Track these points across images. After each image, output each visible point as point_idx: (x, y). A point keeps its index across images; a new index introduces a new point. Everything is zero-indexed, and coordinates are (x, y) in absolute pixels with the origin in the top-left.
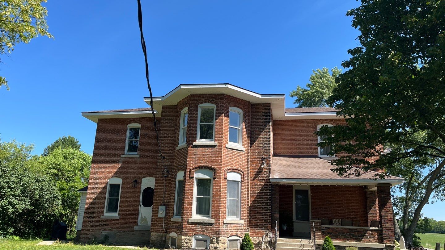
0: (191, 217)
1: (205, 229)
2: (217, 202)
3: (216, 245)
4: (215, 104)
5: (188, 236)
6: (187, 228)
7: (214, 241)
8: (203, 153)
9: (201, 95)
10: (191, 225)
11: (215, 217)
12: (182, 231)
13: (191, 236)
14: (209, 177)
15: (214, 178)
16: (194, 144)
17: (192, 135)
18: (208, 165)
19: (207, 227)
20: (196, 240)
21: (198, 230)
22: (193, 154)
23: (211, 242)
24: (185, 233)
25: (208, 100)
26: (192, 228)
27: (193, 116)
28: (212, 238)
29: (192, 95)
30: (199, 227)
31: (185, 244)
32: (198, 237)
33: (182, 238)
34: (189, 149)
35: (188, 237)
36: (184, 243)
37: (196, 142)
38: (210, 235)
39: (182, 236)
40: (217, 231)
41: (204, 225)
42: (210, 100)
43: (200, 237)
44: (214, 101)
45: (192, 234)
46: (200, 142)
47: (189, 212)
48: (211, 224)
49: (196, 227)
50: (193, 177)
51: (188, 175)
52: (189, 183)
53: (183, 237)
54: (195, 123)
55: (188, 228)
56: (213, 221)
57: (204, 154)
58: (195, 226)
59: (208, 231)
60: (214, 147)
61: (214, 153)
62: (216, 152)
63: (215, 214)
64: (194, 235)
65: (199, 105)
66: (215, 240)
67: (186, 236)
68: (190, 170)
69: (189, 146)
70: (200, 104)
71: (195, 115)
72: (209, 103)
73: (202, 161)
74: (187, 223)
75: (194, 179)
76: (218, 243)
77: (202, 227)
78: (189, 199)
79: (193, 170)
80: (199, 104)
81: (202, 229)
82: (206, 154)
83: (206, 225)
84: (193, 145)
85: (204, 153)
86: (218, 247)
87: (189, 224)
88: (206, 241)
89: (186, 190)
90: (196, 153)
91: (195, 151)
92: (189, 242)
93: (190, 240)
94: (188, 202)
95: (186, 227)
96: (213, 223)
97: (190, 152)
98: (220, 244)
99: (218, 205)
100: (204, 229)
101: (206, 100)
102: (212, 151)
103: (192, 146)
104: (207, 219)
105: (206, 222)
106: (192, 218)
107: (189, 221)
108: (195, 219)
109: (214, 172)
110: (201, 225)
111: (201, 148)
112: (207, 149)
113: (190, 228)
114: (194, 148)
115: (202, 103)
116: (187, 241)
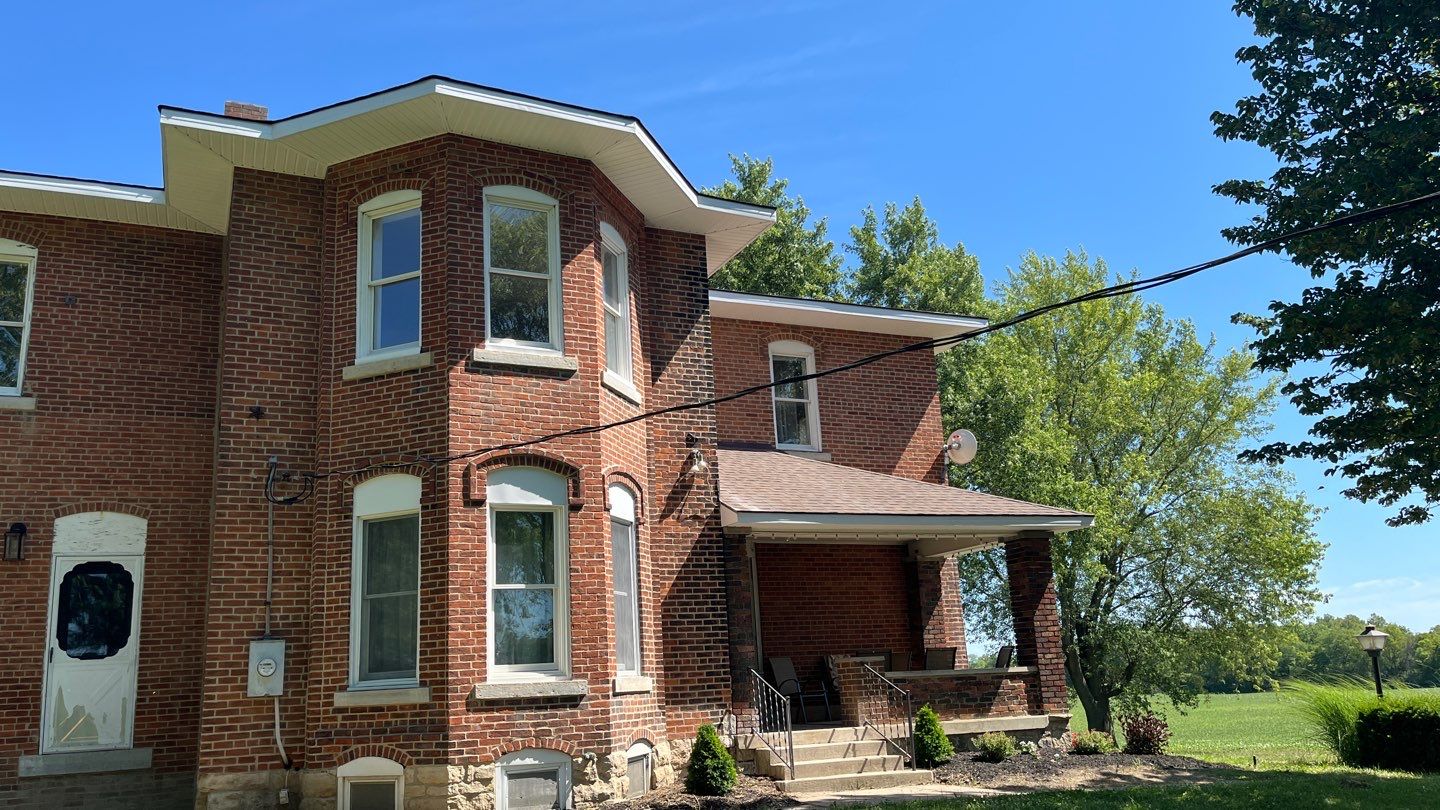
0: (485, 679)
1: (552, 724)
2: (592, 606)
3: (599, 787)
4: (556, 197)
5: (477, 765)
6: (467, 728)
7: (588, 770)
8: (517, 396)
9: (490, 146)
10: (486, 711)
11: (587, 669)
12: (447, 745)
13: (487, 762)
14: (550, 503)
15: (575, 508)
16: (479, 354)
17: (462, 314)
18: (544, 450)
19: (555, 716)
20: (511, 777)
21: (519, 734)
22: (476, 400)
23: (580, 778)
24: (461, 752)
25: (525, 173)
26: (490, 727)
27: (462, 233)
28: (580, 760)
29: (452, 138)
30: (525, 719)
31: (464, 802)
32: (518, 762)
33: (450, 776)
34: (455, 377)
35: (478, 769)
36: (459, 796)
37: (484, 347)
38: (572, 748)
39: (449, 767)
40: (598, 728)
41: (546, 708)
42: (533, 176)
43: (529, 761)
44: (550, 181)
45: (495, 752)
46: (498, 349)
47: (473, 658)
48: (573, 701)
49: (509, 718)
50: (480, 503)
51: (455, 493)
52: (463, 525)
53: (454, 772)
54: (474, 266)
55: (475, 728)
56: (580, 687)
57: (523, 404)
58: (504, 714)
59: (562, 730)
60: (566, 374)
61: (568, 402)
62: (575, 396)
63: (585, 655)
64: (504, 753)
65: (487, 191)
66: (595, 766)
67: (466, 763)
68: (468, 468)
69: (456, 363)
70: (492, 184)
71: (473, 228)
72: (527, 186)
73: (519, 431)
74: (467, 704)
75: (488, 507)
76: (606, 778)
77: (538, 717)
78: (472, 597)
79: (478, 468)
80: (486, 184)
81: (535, 725)
82: (531, 405)
83: (552, 708)
84: (469, 358)
85: (525, 397)
86: (609, 792)
87: (476, 711)
88: (550, 775)
89: (451, 557)
90: (487, 394)
91: (484, 387)
92: (481, 788)
93: (486, 781)
94: (464, 612)
95: (464, 723)
96: (582, 697)
97: (459, 391)
98: (614, 779)
99: (596, 619)
100: (545, 724)
101: (518, 172)
102: (558, 394)
103: (467, 364)
104: (553, 679)
105: (552, 694)
106: (488, 682)
107: (478, 696)
108: (504, 687)
109: (570, 481)
110: (531, 709)
111: (508, 375)
112: (534, 381)
113: (484, 727)
114: (478, 372)
115: (497, 183)
116: (471, 789)
